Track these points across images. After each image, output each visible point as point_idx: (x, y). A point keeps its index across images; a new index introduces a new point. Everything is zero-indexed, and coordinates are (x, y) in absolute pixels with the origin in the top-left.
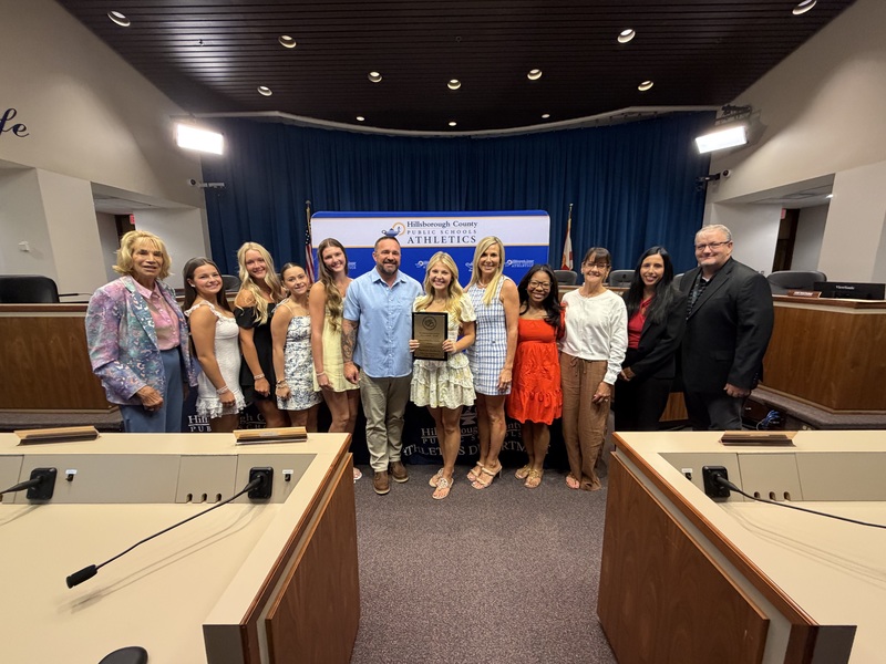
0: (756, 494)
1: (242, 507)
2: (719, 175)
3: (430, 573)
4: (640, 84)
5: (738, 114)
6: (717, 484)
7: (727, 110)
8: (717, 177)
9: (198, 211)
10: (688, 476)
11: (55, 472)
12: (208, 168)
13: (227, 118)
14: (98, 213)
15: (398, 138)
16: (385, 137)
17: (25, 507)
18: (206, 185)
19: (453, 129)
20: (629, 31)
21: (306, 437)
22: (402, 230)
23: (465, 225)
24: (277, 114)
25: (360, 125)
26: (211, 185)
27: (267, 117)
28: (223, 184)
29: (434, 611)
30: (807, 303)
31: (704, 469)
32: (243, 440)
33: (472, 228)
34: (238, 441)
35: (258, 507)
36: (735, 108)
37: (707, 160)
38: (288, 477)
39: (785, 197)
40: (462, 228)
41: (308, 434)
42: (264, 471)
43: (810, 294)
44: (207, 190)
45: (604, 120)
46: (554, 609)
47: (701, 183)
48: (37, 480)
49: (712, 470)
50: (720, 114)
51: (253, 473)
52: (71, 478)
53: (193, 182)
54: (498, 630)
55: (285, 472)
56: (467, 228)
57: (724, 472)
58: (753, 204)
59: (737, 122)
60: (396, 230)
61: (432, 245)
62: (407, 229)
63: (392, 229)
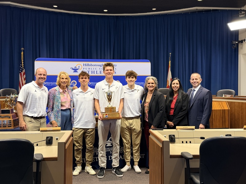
0: (182, 142)
24: (9, 3)
47: (234, 45)
49: (171, 135)
55: (56, 137)
57: (174, 136)
60: (77, 67)
61: (95, 74)
62: (83, 67)
63: (75, 67)
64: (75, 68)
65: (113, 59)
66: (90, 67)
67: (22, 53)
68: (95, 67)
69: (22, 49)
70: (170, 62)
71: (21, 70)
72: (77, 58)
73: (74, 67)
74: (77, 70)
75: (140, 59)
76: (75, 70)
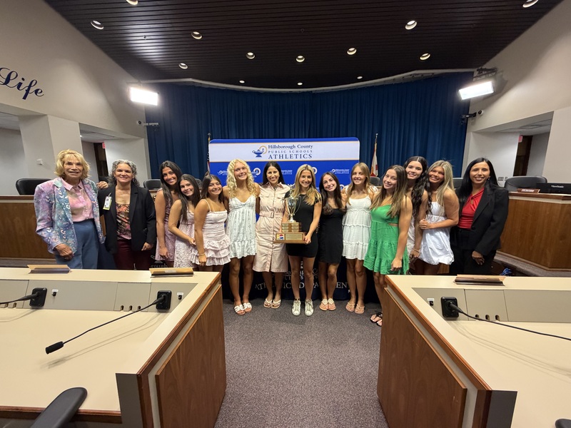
0: (477, 316)
1: (152, 314)
2: (475, 114)
3: (272, 364)
4: (421, 56)
5: (488, 73)
6: (450, 309)
7: (480, 71)
8: (474, 115)
9: (143, 140)
10: (431, 304)
11: (46, 290)
12: (149, 115)
13: (160, 83)
14: (83, 142)
15: (266, 93)
16: (258, 93)
17: (29, 310)
18: (147, 124)
19: (300, 87)
20: (413, 22)
21: (192, 274)
22: (265, 151)
23: (304, 147)
24: (190, 80)
25: (242, 86)
26: (150, 124)
27: (185, 82)
28: (157, 124)
29: (273, 387)
30: (530, 197)
31: (442, 299)
32: (155, 275)
33: (309, 149)
34: (152, 275)
35: (161, 314)
36: (485, 70)
37: (468, 104)
38: (180, 297)
39: (521, 128)
40: (303, 149)
41: (195, 273)
42: (166, 293)
43: (532, 191)
44: (148, 127)
45: (399, 79)
46: (349, 390)
47: (463, 119)
48: (35, 295)
49: (447, 299)
50: (476, 74)
51: (160, 294)
52: (55, 294)
53: (140, 123)
54: (313, 401)
55: (179, 294)
56: (306, 149)
57: (455, 301)
58: (499, 132)
59: (487, 78)
60: (261, 150)
61: (284, 160)
62: (268, 150)
63: (258, 150)
64: (259, 152)
66: (277, 150)
67: (209, 139)
68: (283, 150)
69: (209, 134)
73: (256, 151)
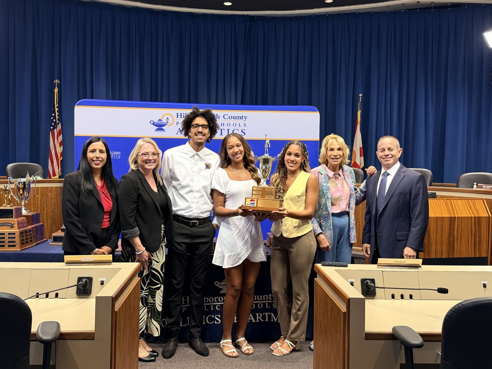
0: (393, 295)
6: (368, 287)
10: (352, 284)
19: (228, 8)
22: (170, 121)
23: (234, 118)
31: (361, 280)
33: (242, 122)
38: (102, 283)
40: (232, 121)
42: (87, 278)
49: (366, 279)
51: (80, 279)
55: (101, 279)
56: (237, 121)
57: (373, 281)
60: (164, 121)
62: (177, 120)
63: (160, 120)
64: (160, 123)
65: (242, 103)
67: (56, 90)
69: (57, 81)
70: (359, 113)
71: (52, 126)
72: (169, 102)
73: (156, 121)
74: (164, 125)
75: (296, 104)
76: (160, 126)
